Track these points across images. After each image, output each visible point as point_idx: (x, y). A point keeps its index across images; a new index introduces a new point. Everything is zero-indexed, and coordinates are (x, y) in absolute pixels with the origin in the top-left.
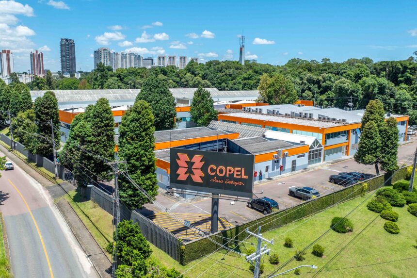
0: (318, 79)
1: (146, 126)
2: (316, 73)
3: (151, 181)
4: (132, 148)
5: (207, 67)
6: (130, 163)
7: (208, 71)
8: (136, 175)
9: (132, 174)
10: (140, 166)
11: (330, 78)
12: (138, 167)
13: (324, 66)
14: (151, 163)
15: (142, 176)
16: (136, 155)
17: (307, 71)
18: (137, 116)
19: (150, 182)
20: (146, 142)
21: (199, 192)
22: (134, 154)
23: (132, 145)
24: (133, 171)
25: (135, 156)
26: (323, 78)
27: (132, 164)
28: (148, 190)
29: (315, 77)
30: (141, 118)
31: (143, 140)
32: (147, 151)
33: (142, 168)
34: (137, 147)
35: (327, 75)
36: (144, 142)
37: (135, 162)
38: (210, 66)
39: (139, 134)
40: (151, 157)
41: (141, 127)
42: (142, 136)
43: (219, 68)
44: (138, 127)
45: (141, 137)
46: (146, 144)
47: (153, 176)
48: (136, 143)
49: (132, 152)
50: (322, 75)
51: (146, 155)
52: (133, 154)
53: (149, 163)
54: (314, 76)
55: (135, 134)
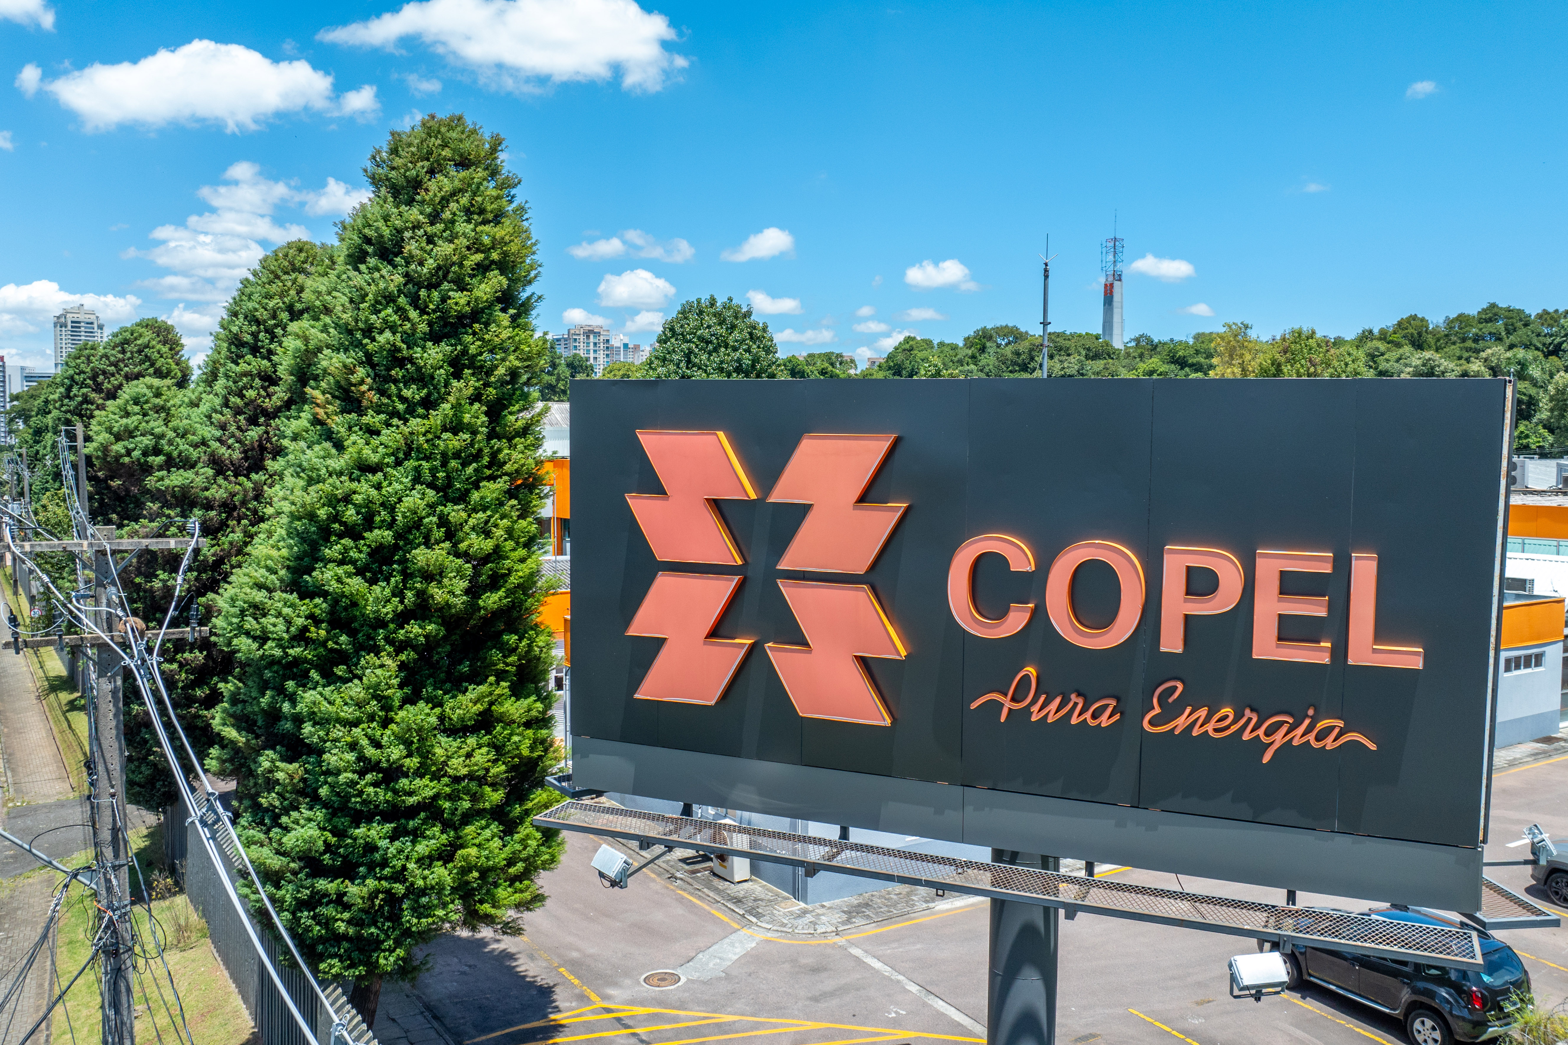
0: (1465, 374)
1: (459, 300)
2: (1455, 349)
3: (498, 748)
4: (338, 463)
5: (970, 352)
6: (319, 591)
7: (972, 367)
8: (355, 689)
9: (330, 678)
10: (402, 618)
11: (1523, 365)
12: (381, 623)
13: (1489, 320)
14: (492, 600)
15: (409, 700)
16: (369, 523)
17: (1407, 349)
18: (386, 218)
19: (482, 757)
20: (455, 427)
21: (857, 835)
22: (350, 514)
23: (339, 446)
24: (341, 657)
25: (354, 533)
26: (1491, 368)
27: (335, 600)
28: (467, 818)
29: (1451, 365)
30: (416, 226)
31: (429, 404)
32: (462, 498)
33: (414, 629)
34: (374, 458)
35: (1509, 354)
36: (437, 418)
37: (356, 584)
38: (983, 350)
39: (396, 359)
40: (497, 553)
41: (415, 301)
42: (422, 378)
43: (1018, 354)
44: (389, 299)
45: (408, 381)
46: (453, 442)
47: (515, 708)
48: (373, 432)
49: (332, 501)
50: (1483, 355)
51: (451, 533)
52: (335, 518)
53: (474, 591)
54: (1445, 364)
55: (369, 360)
